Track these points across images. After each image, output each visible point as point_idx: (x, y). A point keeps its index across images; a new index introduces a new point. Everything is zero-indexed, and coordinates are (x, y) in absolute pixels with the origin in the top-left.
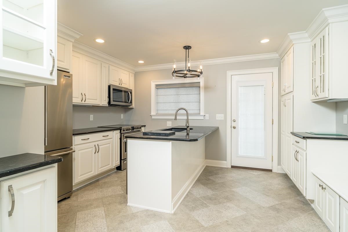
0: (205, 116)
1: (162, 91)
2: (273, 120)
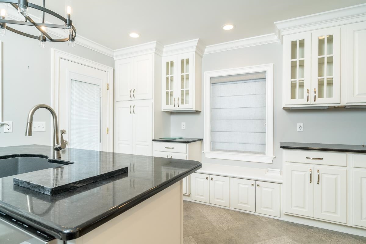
2: (108, 128)
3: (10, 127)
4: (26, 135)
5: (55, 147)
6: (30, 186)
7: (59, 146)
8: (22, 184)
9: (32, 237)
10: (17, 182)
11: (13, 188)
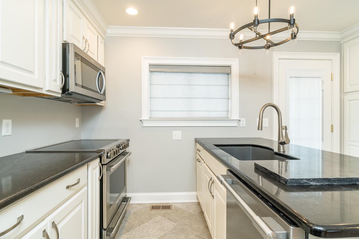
0: (240, 120)
1: (161, 78)
2: (332, 126)
3: (244, 123)
4: (258, 129)
5: (280, 141)
6: (268, 172)
7: (283, 141)
8: (261, 169)
9: (277, 216)
10: (257, 166)
11: (254, 171)
